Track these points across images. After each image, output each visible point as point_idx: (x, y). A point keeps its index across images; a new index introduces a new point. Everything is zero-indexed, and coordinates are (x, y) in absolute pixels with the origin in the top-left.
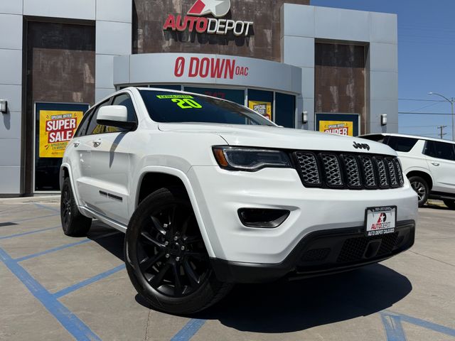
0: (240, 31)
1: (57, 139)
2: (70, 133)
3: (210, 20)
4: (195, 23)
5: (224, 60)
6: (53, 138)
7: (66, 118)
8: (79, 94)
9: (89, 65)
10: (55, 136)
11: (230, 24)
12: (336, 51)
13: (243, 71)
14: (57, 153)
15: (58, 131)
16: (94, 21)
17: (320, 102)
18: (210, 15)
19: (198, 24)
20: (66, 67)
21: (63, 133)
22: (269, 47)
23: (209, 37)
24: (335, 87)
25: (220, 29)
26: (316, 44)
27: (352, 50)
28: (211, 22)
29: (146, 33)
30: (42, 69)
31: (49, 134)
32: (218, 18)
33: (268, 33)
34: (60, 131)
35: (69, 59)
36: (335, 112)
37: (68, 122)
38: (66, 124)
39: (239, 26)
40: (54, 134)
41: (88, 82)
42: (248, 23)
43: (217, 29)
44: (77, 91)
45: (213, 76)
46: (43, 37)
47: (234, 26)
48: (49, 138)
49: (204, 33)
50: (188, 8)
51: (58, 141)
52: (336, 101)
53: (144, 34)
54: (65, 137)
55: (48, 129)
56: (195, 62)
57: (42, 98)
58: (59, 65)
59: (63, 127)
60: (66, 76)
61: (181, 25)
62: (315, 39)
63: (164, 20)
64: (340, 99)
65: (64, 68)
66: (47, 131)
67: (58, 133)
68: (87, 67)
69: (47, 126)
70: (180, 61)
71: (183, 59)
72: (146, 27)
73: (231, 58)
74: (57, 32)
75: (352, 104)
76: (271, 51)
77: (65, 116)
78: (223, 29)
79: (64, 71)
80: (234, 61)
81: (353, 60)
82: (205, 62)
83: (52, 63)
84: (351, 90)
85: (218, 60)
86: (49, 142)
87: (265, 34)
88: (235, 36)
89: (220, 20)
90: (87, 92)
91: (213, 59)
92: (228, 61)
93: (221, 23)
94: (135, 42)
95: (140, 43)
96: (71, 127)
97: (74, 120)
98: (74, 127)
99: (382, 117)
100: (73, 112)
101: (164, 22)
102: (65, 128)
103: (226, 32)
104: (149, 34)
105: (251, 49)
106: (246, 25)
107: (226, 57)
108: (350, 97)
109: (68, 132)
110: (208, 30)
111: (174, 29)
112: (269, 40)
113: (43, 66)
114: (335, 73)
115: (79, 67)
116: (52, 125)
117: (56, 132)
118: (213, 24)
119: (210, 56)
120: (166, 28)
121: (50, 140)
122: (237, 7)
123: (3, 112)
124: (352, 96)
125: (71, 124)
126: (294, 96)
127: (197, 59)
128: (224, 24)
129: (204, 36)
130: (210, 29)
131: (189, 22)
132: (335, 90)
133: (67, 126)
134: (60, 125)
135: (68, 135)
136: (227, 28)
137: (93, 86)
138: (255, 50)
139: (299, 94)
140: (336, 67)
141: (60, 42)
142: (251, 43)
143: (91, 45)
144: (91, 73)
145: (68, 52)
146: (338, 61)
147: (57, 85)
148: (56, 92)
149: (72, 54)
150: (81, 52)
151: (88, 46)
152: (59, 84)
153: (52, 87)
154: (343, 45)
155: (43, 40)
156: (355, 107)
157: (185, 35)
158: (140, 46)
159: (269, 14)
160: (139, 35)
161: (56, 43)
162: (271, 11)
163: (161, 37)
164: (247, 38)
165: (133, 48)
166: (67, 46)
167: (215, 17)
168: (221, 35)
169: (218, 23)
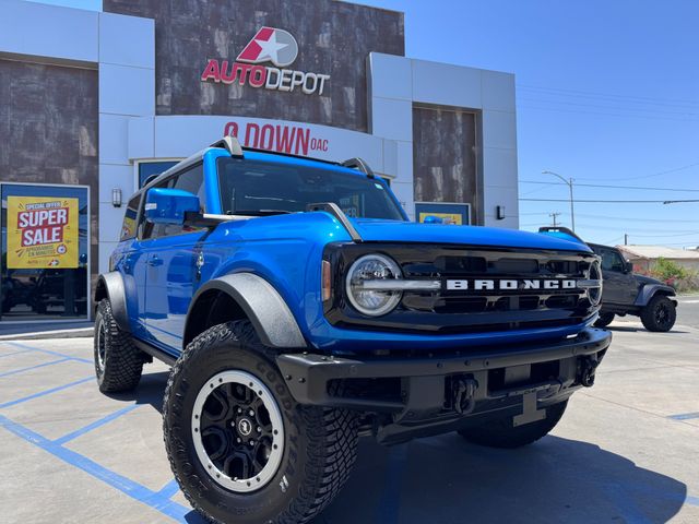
0: (312, 88)
1: (36, 240)
2: (57, 232)
3: (270, 70)
4: (249, 73)
5: (294, 129)
6: (30, 239)
7: (51, 208)
8: (72, 172)
9: (88, 128)
10: (33, 236)
11: (298, 78)
12: (440, 119)
14: (37, 262)
15: (38, 227)
16: (97, 64)
17: (420, 188)
18: (270, 63)
19: (253, 75)
20: (51, 131)
21: (46, 230)
22: (352, 112)
23: (268, 94)
24: (439, 168)
25: (284, 84)
26: (414, 109)
27: (459, 118)
28: (272, 73)
29: (176, 84)
30: (12, 133)
31: (23, 232)
32: (280, 68)
34: (42, 228)
35: (54, 119)
36: (439, 201)
37: (53, 214)
38: (51, 217)
39: (310, 81)
40: (32, 233)
41: (86, 154)
43: (279, 84)
44: (68, 166)
45: (279, 150)
46: (12, 85)
47: (304, 80)
48: (24, 239)
49: (261, 88)
50: (237, 52)
51: (38, 243)
52: (440, 188)
53: (172, 83)
54: (50, 237)
55: (21, 225)
56: (253, 130)
57: (12, 176)
58: (39, 127)
59: (46, 222)
60: (51, 143)
61: (227, 76)
62: (413, 103)
63: (202, 66)
64: (444, 185)
65: (47, 132)
66: (19, 227)
67: (39, 231)
68: (84, 131)
69: (20, 221)
70: (231, 128)
71: (235, 125)
72: (176, 75)
73: (305, 126)
74: (36, 77)
75: (460, 192)
76: (354, 117)
77: (49, 206)
78: (289, 84)
79: (47, 137)
80: (308, 131)
81: (460, 132)
82: (268, 131)
83: (27, 124)
84: (459, 172)
85: (286, 129)
86: (23, 245)
87: (346, 94)
88: (305, 94)
89: (283, 71)
90: (85, 170)
91: (278, 127)
92: (300, 130)
93: (285, 75)
94: (159, 97)
95: (167, 100)
96: (59, 222)
97: (65, 211)
98: (64, 221)
99: (498, 208)
100: (63, 200)
101: (202, 71)
102: (50, 223)
103: (292, 88)
104: (180, 86)
105: (328, 113)
106: (319, 80)
107: (298, 125)
108: (457, 181)
109: (54, 229)
110: (268, 85)
111: (217, 81)
112: (352, 102)
113: (12, 129)
114: (439, 149)
115: (73, 131)
116: (28, 218)
117: (34, 229)
118: (274, 76)
119: (274, 123)
120: (205, 79)
121: (26, 243)
122: (307, 54)
124: (460, 181)
125: (59, 217)
126: (389, 180)
127: (256, 127)
128: (290, 76)
129: (260, 92)
130: (270, 83)
131: (239, 71)
132: (439, 172)
133: (53, 220)
134: (42, 219)
135: (54, 234)
136: (294, 82)
137: (95, 160)
138: (332, 115)
139: (394, 178)
140: (439, 141)
141: (39, 93)
142: (327, 105)
143: (90, 100)
144: (91, 140)
145: (53, 108)
146: (442, 133)
147: (36, 158)
148: (35, 168)
149: (60, 111)
150: (74, 108)
151: (85, 99)
152: (38, 157)
153: (29, 160)
154: (448, 111)
155: (13, 88)
156: (464, 195)
157: (234, 89)
158: (166, 104)
159: (350, 65)
160: (165, 88)
161: (33, 93)
162: (353, 63)
163: (199, 92)
164: (322, 98)
165: (157, 106)
166: (51, 99)
167: (275, 67)
168: (285, 92)
169: (281, 74)
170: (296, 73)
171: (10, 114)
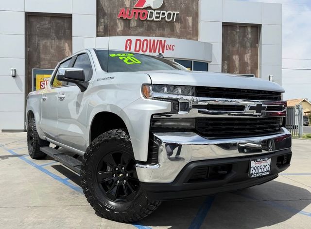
0: (170, 18)
3: (150, 11)
4: (139, 13)
5: (158, 40)
9: (68, 44)
11: (163, 14)
12: (238, 30)
13: (171, 48)
16: (72, 14)
17: (225, 67)
18: (150, 8)
19: (141, 14)
20: (53, 46)
22: (191, 29)
23: (149, 23)
24: (237, 56)
25: (156, 17)
26: (223, 26)
27: (249, 29)
28: (150, 13)
29: (106, 21)
30: (37, 47)
32: (154, 10)
33: (190, 20)
35: (54, 40)
39: (169, 14)
41: (67, 55)
42: (176, 13)
43: (154, 18)
45: (150, 51)
46: (38, 26)
47: (166, 15)
49: (145, 20)
50: (134, 4)
52: (237, 66)
53: (104, 22)
55: (41, 87)
56: (138, 42)
57: (38, 66)
58: (48, 44)
60: (53, 51)
61: (129, 15)
62: (223, 23)
63: (118, 12)
64: (240, 65)
65: (52, 46)
69: (41, 85)
70: (129, 42)
71: (130, 40)
72: (106, 17)
73: (163, 39)
74: (47, 22)
75: (249, 68)
76: (191, 32)
78: (158, 17)
79: (51, 48)
80: (165, 41)
81: (250, 36)
82: (145, 42)
83: (44, 43)
84: (248, 58)
85: (154, 41)
87: (188, 20)
88: (167, 22)
89: (156, 11)
91: (150, 40)
92: (161, 41)
93: (157, 13)
94: (98, 28)
95: (102, 29)
99: (270, 77)
101: (118, 14)
103: (160, 19)
104: (108, 22)
105: (178, 31)
106: (174, 14)
107: (160, 39)
108: (247, 63)
110: (148, 19)
111: (125, 18)
112: (191, 24)
113: (38, 45)
115: (62, 45)
116: (44, 84)
118: (152, 13)
119: (148, 38)
120: (119, 18)
122: (168, 2)
123: (13, 76)
124: (249, 62)
126: (207, 63)
127: (140, 40)
128: (159, 13)
129: (145, 22)
130: (149, 18)
131: (135, 13)
132: (237, 58)
136: (161, 16)
138: (181, 32)
139: (210, 62)
140: (237, 42)
141: (49, 29)
142: (178, 26)
143: (69, 31)
144: (70, 49)
145: (54, 35)
146: (239, 37)
147: (47, 57)
148: (47, 62)
149: (57, 36)
150: (62, 35)
151: (67, 31)
152: (48, 57)
153: (44, 59)
154: (243, 26)
155: (38, 27)
156: (251, 70)
157: (132, 22)
158: (102, 31)
159: (190, 5)
160: (101, 23)
161: (46, 29)
162: (192, 4)
163: (116, 24)
164: (175, 23)
165: (97, 32)
166: (53, 31)
167: (152, 9)
168: (157, 21)
169: (155, 13)
170: (162, 12)
171: (37, 39)
